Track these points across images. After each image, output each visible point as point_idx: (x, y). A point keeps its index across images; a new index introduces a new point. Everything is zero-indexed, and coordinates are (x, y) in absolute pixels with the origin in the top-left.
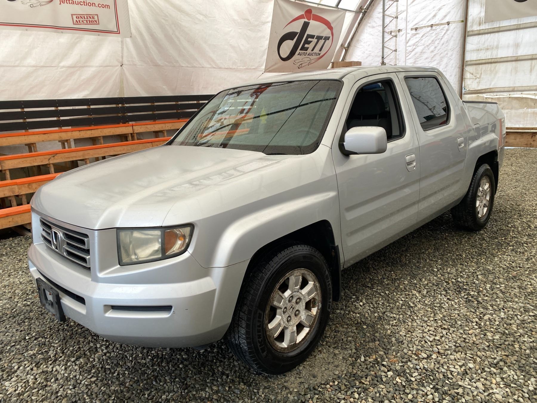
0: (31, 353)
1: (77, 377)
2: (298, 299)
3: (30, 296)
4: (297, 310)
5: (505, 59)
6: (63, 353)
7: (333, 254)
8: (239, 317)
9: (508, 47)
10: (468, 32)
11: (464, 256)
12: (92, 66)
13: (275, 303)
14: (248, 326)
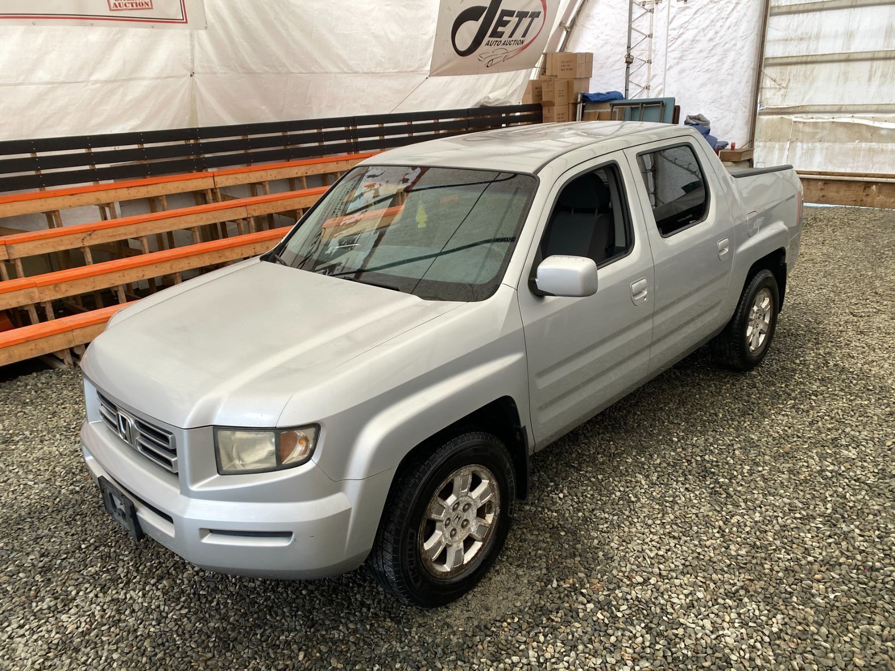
0: (92, 570)
1: (162, 608)
2: (466, 505)
3: (78, 477)
4: (466, 520)
5: (829, 58)
6: (137, 571)
7: (518, 437)
8: (383, 538)
9: (836, 36)
10: (772, 8)
11: (721, 416)
12: (144, 79)
13: (434, 516)
14: (395, 551)
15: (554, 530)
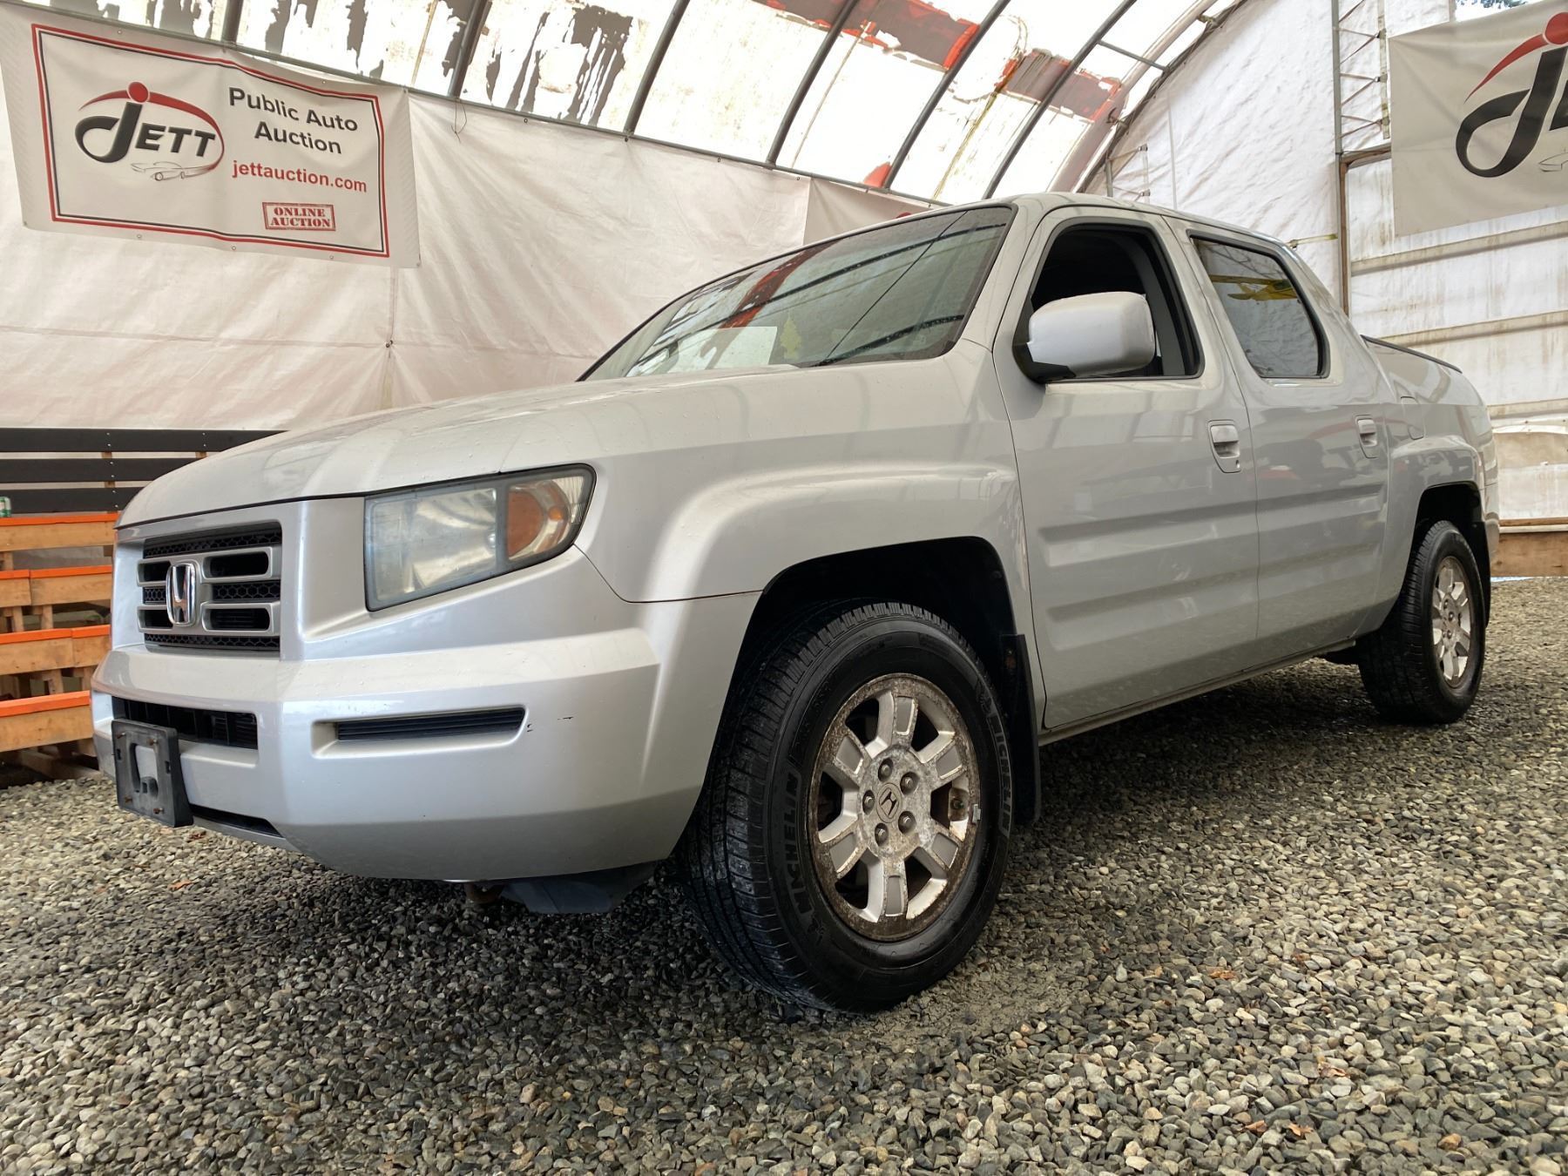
0: (72, 996)
1: (211, 1041)
2: (907, 775)
3: (81, 892)
4: (905, 814)
5: (1466, 331)
6: (172, 992)
7: (1011, 663)
8: (728, 788)
9: (1471, 296)
10: (1352, 263)
11: (1413, 770)
12: (308, 344)
13: (839, 764)
15: (1103, 912)
